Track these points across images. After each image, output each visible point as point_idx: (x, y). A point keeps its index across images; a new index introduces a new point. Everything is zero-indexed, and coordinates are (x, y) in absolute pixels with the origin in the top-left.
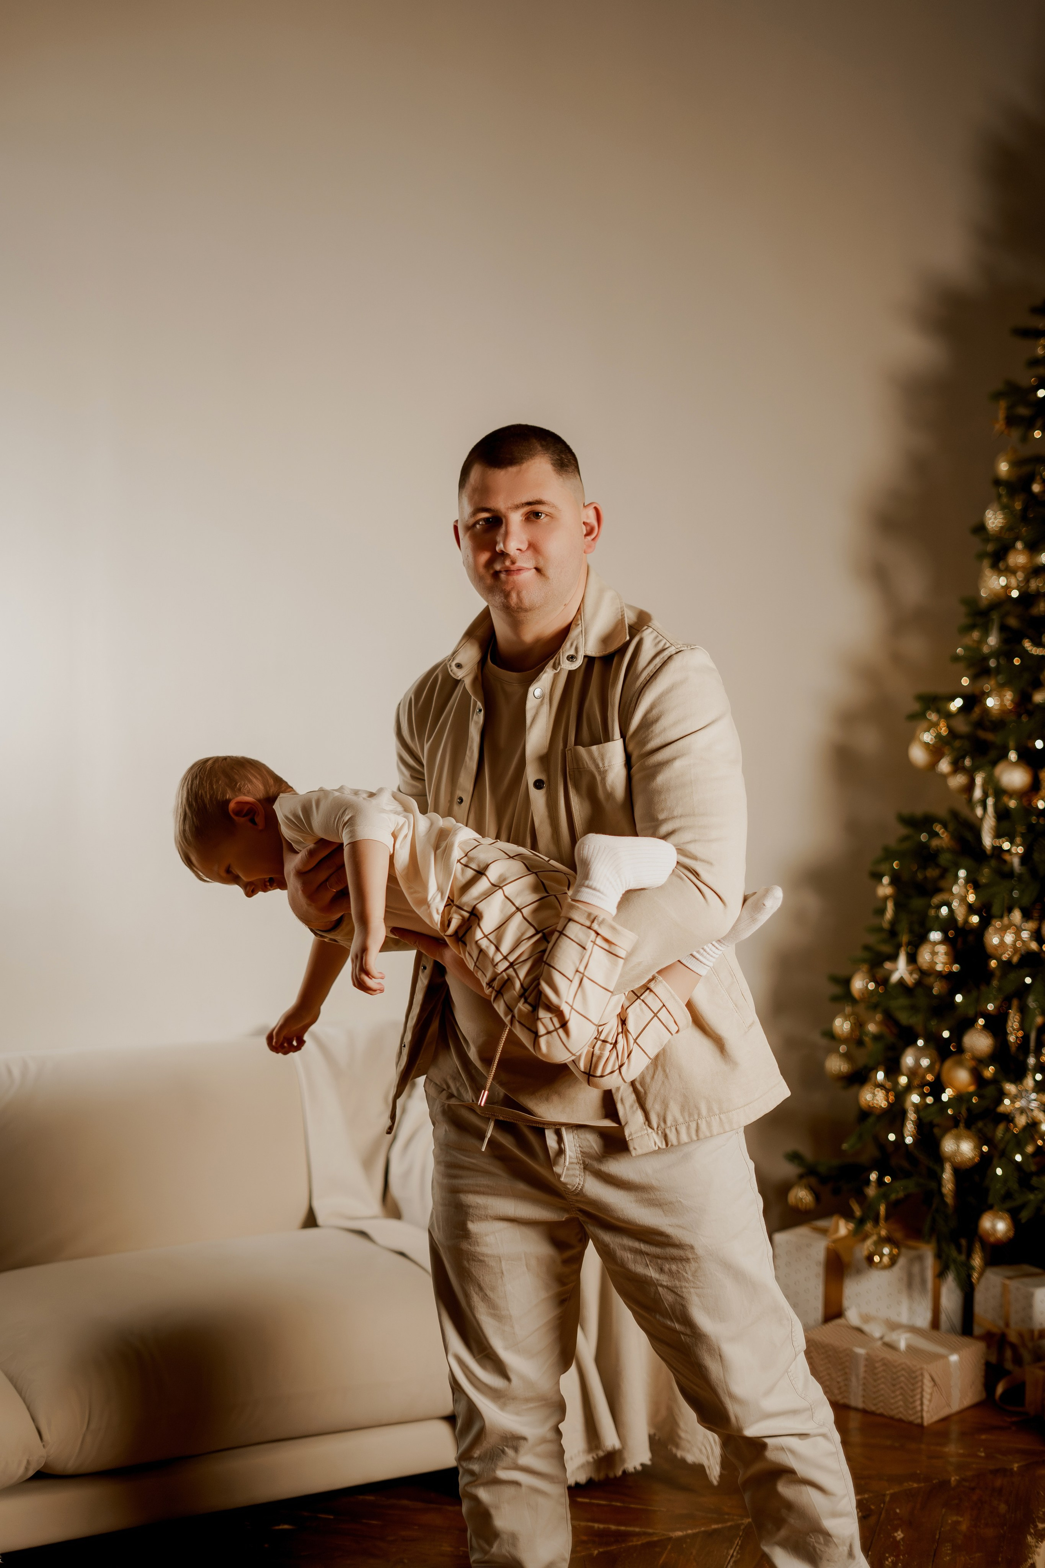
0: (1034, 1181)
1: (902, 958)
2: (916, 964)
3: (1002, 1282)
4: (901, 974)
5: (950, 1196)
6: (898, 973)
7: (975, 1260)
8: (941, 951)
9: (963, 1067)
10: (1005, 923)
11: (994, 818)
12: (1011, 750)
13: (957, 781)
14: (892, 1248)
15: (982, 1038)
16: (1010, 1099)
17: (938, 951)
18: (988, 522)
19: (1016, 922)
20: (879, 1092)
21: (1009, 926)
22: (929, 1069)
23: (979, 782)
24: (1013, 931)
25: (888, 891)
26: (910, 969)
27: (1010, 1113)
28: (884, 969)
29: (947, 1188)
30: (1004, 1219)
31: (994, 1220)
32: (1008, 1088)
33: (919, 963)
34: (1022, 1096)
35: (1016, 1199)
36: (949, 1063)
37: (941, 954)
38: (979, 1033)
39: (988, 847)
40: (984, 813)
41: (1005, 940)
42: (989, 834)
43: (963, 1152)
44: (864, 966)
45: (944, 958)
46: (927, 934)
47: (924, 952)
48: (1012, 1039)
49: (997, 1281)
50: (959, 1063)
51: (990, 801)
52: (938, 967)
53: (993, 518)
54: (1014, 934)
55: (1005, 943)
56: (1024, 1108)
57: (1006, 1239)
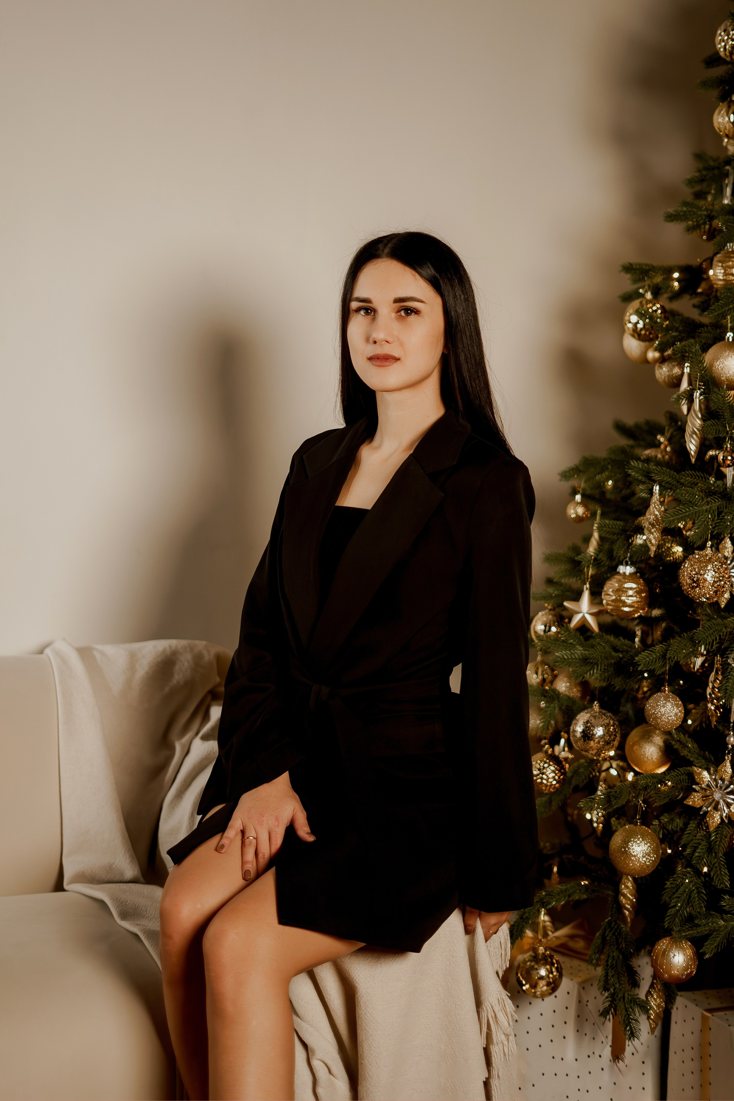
0: (725, 901)
1: (586, 596)
2: (601, 603)
3: (703, 1015)
4: (584, 616)
5: (629, 907)
6: (580, 616)
7: (652, 996)
8: (631, 589)
9: (651, 741)
10: (707, 555)
11: (700, 416)
12: (729, 330)
13: (663, 372)
14: (551, 969)
15: (669, 705)
16: (702, 788)
17: (628, 588)
18: (720, 43)
19: (726, 554)
20: (549, 765)
21: (710, 558)
22: (605, 741)
23: (687, 370)
24: (716, 565)
25: (580, 510)
26: (595, 610)
27: (701, 808)
28: (565, 609)
29: (625, 896)
30: (683, 949)
31: (670, 950)
32: (700, 774)
33: (604, 602)
34: (717, 786)
35: (700, 926)
36: (634, 734)
37: (631, 593)
38: (666, 698)
39: (693, 453)
40: (689, 410)
41: (706, 576)
42: (694, 436)
43: (635, 856)
44: (549, 605)
45: (634, 598)
46: (617, 566)
47: (610, 587)
48: (713, 708)
49: (697, 1012)
50: (647, 737)
51: (697, 394)
52: (626, 609)
53: (726, 38)
54: (718, 569)
55: (705, 580)
56: (718, 803)
57: (686, 977)
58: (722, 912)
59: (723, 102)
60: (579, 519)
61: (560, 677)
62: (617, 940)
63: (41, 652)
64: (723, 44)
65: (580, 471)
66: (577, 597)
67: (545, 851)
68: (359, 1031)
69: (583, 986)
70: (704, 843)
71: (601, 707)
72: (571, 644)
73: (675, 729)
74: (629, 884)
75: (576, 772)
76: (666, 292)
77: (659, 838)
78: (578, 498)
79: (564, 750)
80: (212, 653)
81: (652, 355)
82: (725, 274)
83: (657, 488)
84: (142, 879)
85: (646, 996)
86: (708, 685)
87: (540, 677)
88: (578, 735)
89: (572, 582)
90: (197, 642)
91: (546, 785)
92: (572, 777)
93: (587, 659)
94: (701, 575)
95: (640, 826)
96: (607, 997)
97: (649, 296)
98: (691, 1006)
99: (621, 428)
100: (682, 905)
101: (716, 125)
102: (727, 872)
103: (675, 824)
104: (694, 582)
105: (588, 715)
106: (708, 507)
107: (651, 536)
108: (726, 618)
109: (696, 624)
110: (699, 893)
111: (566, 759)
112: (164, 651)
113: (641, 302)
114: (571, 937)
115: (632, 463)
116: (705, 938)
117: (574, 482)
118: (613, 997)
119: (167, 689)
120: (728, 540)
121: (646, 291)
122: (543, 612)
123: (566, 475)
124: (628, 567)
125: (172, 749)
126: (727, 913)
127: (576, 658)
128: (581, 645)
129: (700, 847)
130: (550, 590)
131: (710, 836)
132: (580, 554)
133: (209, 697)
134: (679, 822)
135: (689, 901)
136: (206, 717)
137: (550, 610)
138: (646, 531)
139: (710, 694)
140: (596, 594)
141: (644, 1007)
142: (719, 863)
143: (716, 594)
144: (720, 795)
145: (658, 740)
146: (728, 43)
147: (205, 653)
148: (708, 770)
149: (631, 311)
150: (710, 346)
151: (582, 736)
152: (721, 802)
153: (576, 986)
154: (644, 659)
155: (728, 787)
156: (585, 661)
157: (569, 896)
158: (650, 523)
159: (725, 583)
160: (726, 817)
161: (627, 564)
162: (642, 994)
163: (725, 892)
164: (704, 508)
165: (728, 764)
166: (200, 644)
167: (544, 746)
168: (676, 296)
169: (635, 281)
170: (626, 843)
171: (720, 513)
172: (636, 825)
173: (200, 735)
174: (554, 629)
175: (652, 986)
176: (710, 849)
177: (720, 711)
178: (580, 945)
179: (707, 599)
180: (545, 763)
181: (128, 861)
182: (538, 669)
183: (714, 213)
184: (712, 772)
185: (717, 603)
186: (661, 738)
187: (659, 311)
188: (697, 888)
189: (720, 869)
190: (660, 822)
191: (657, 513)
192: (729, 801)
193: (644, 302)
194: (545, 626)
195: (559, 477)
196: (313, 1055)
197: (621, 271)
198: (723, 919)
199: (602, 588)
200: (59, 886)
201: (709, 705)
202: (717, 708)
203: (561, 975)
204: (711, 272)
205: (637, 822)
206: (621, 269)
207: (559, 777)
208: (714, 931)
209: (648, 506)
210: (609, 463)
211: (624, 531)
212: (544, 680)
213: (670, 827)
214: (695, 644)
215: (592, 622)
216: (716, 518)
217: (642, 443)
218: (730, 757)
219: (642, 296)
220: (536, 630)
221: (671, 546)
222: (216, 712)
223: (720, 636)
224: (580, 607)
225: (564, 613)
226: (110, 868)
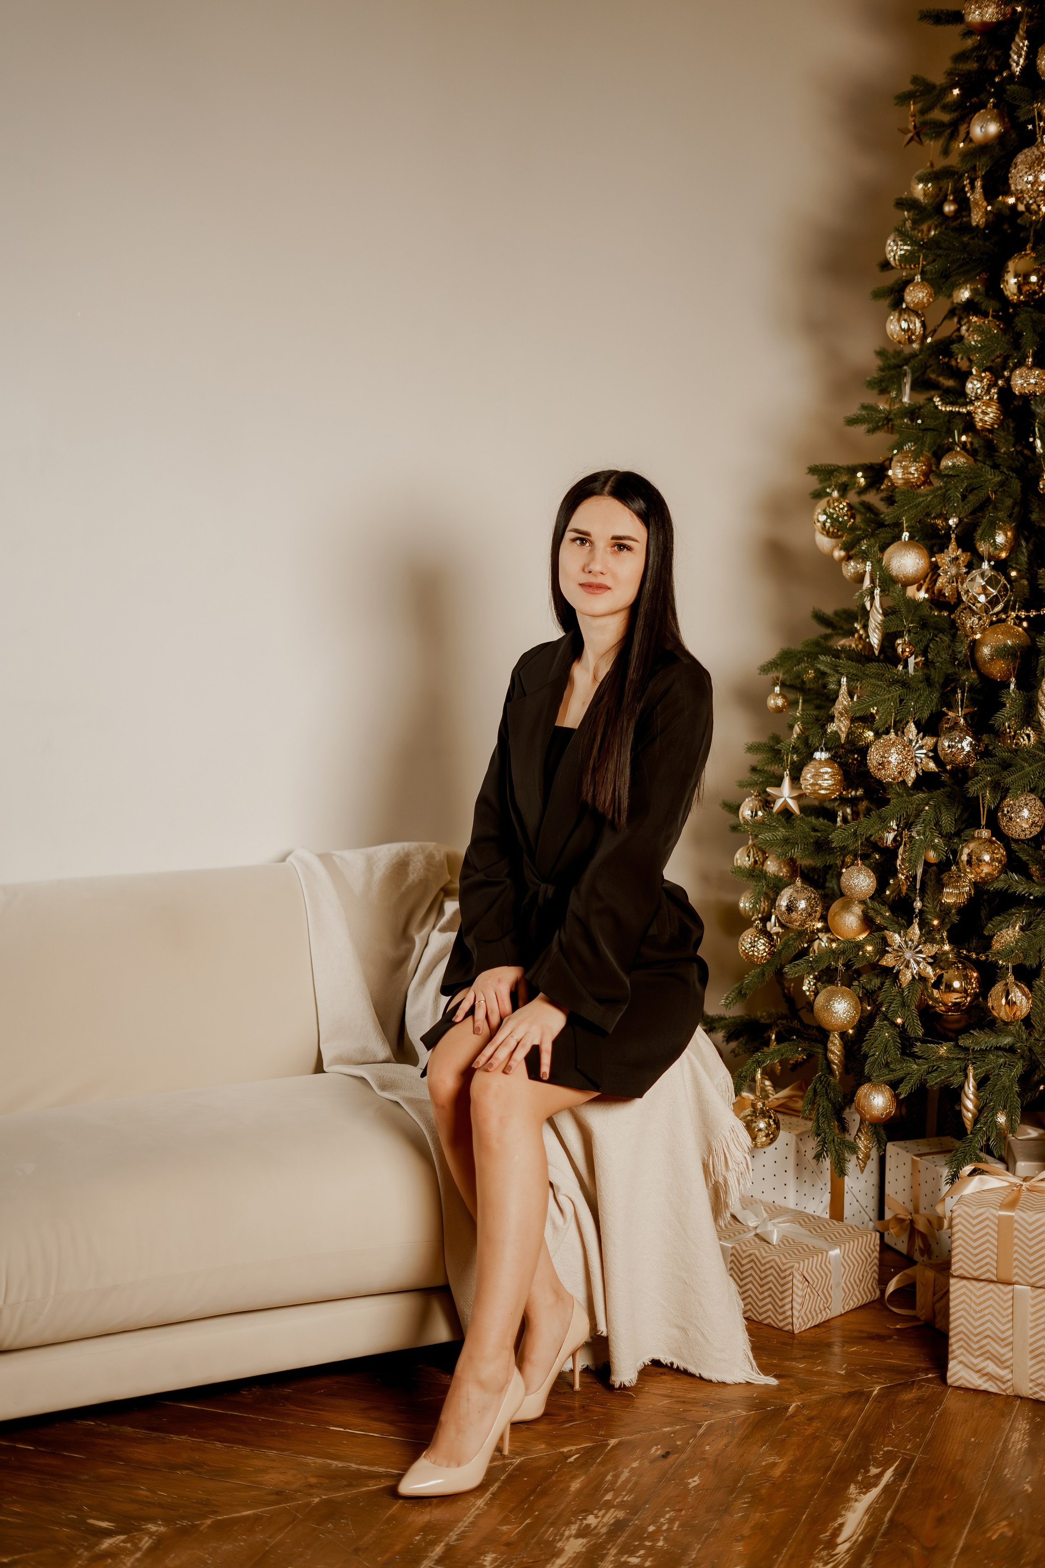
0: (918, 1048)
1: (787, 781)
2: (801, 788)
3: (912, 1159)
4: (785, 800)
5: (836, 1062)
6: (782, 800)
7: (860, 1139)
8: (826, 773)
9: (850, 911)
10: (890, 739)
11: (881, 611)
12: (905, 530)
13: (851, 568)
14: (769, 1122)
15: (862, 877)
16: (894, 950)
17: (823, 773)
18: (890, 253)
19: (911, 737)
20: (760, 939)
21: (894, 742)
22: (807, 913)
23: (868, 568)
24: (899, 748)
25: (780, 702)
26: (795, 794)
27: (894, 967)
28: (769, 795)
29: (833, 1053)
30: (882, 1092)
31: (870, 1094)
32: (891, 937)
33: (803, 787)
34: (907, 948)
35: (896, 1070)
36: (835, 906)
37: (826, 776)
38: (859, 871)
39: (876, 646)
40: (871, 606)
41: (890, 759)
42: (877, 631)
43: (836, 1013)
44: (754, 791)
45: (830, 782)
46: (812, 754)
47: (808, 775)
48: (903, 878)
49: (907, 1157)
50: (846, 907)
51: (877, 591)
52: (823, 792)
53: (895, 248)
54: (901, 752)
55: (890, 762)
56: (909, 961)
57: (886, 1116)
58: (915, 1056)
59: (894, 310)
60: (779, 710)
61: (771, 858)
62: (826, 1090)
63: (283, 860)
64: (892, 254)
65: (778, 665)
66: (779, 784)
67: (762, 1021)
68: (596, 1168)
69: (800, 1137)
70: (898, 998)
71: (803, 882)
72: (773, 826)
73: (869, 898)
74: (836, 1042)
75: (786, 945)
76: (853, 488)
77: (859, 997)
78: (777, 689)
79: (775, 926)
80: (442, 853)
81: (838, 554)
82: (904, 474)
83: (844, 680)
84: (393, 1059)
85: (855, 1139)
86: (897, 857)
87: (752, 860)
88: (783, 909)
89: (775, 768)
90: (428, 844)
91: (758, 958)
92: (783, 949)
93: (787, 840)
94: (886, 758)
95: (841, 986)
96: (819, 1142)
97: (835, 494)
98: (902, 1152)
99: (820, 618)
100: (880, 1054)
101: (889, 332)
102: (919, 1022)
103: (873, 983)
104: (880, 764)
105: (791, 890)
106: (890, 696)
107: (841, 725)
108: (912, 795)
109: (887, 802)
110: (894, 1042)
111: (777, 934)
112: (398, 852)
113: (828, 502)
114: (790, 1098)
115: (821, 658)
116: (901, 1081)
117: (773, 674)
118: (824, 1142)
119: (403, 888)
120: (912, 724)
121: (833, 490)
122: (750, 799)
123: (766, 669)
124: (823, 753)
125: (413, 942)
126: (920, 1058)
127: (777, 839)
128: (784, 827)
129: (895, 1002)
130: (755, 777)
131: (903, 991)
132: (779, 743)
133: (442, 894)
134: (876, 982)
135: (885, 1051)
136: (441, 912)
137: (756, 796)
138: (836, 720)
139: (900, 865)
140: (796, 779)
141: (854, 1149)
142: (912, 1015)
143: (901, 774)
144: (910, 955)
145: (857, 909)
146: (896, 253)
147: (436, 854)
148: (899, 934)
149: (819, 511)
150: (889, 545)
151: (787, 910)
152: (912, 961)
153: (794, 1138)
154: (838, 836)
155: (917, 947)
156: (786, 841)
157: (782, 1055)
158: (839, 713)
159: (908, 764)
160: (916, 974)
161: (822, 750)
162: (850, 1138)
163: (917, 1039)
164: (887, 697)
165: (916, 926)
166: (431, 845)
167: (754, 922)
168: (862, 491)
169: (821, 481)
170: (828, 1000)
171: (901, 701)
172: (837, 986)
173: (438, 927)
174: (760, 813)
175: (859, 1130)
176: (904, 1004)
177: (909, 881)
178: (799, 1105)
179: (892, 779)
180: (756, 936)
181: (380, 1043)
182: (750, 852)
183: (892, 416)
184: (902, 934)
185: (904, 782)
186: (860, 908)
187: (846, 509)
188: (893, 1038)
189: (913, 1020)
190: (859, 982)
191: (845, 703)
192: (918, 959)
193: (831, 501)
194: (752, 812)
195: (758, 671)
196: (558, 1191)
197: (808, 473)
198: (915, 1063)
199: (801, 774)
200: (319, 1068)
201: (900, 875)
202: (907, 878)
203: (778, 1128)
204: (890, 473)
205: (837, 983)
206: (807, 471)
207: (769, 950)
208: (909, 1074)
209: (837, 697)
210: (804, 656)
211: (817, 720)
212: (756, 862)
213: (868, 987)
214: (884, 821)
215: (794, 806)
216: (898, 705)
217: (841, 631)
218: (918, 920)
219: (830, 494)
220: (744, 815)
221: (863, 732)
222: (452, 907)
223: (907, 812)
224: (782, 793)
225: (769, 798)
226: (364, 1051)
